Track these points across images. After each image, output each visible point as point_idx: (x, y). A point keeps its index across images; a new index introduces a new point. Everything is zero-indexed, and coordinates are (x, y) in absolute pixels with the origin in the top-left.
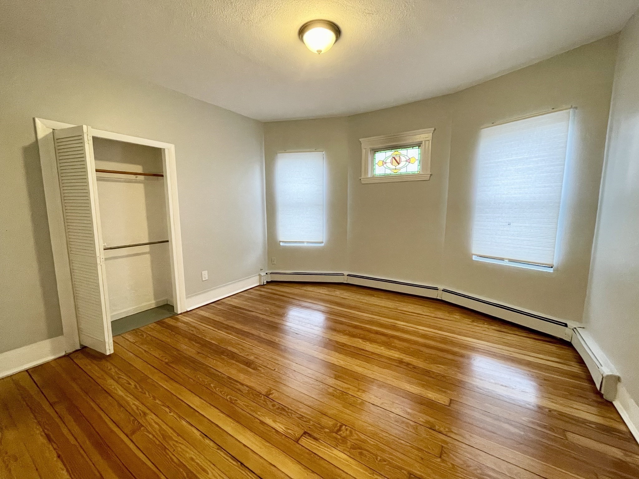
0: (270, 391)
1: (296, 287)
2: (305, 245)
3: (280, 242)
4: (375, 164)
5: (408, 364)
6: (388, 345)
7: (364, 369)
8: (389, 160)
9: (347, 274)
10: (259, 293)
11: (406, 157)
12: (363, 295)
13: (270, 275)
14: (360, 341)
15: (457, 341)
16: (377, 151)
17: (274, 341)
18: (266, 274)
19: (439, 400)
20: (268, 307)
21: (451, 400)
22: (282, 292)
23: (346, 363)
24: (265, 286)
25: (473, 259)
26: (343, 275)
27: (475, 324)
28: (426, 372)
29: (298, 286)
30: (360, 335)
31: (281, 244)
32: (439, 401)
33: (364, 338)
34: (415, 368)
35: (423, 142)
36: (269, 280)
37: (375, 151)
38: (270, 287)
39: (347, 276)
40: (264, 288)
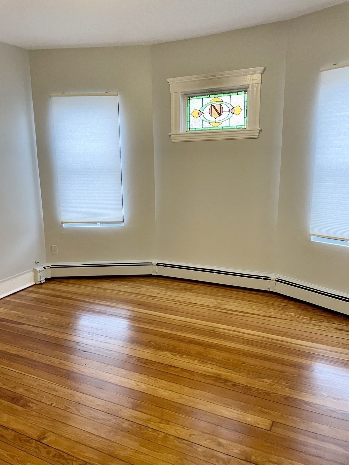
0: (45, 433)
1: (88, 285)
2: (99, 226)
3: (63, 223)
4: (188, 114)
5: (226, 381)
6: (203, 358)
7: (170, 392)
8: (207, 110)
9: (157, 263)
10: (35, 296)
11: (229, 105)
12: (177, 291)
13: (50, 269)
14: (169, 354)
15: (288, 346)
16: (192, 97)
17: (52, 364)
18: (45, 268)
19: (259, 424)
20: (46, 317)
21: (273, 422)
22: (68, 292)
23: (149, 386)
24: (43, 286)
25: (312, 240)
26: (151, 264)
27: (313, 322)
28: (247, 389)
29: (90, 283)
30: (168, 347)
31: (65, 226)
32: (259, 426)
33: (174, 351)
34: (234, 385)
35: (250, 85)
36: (49, 276)
37: (189, 95)
38: (50, 285)
39: (157, 265)
40: (42, 288)
